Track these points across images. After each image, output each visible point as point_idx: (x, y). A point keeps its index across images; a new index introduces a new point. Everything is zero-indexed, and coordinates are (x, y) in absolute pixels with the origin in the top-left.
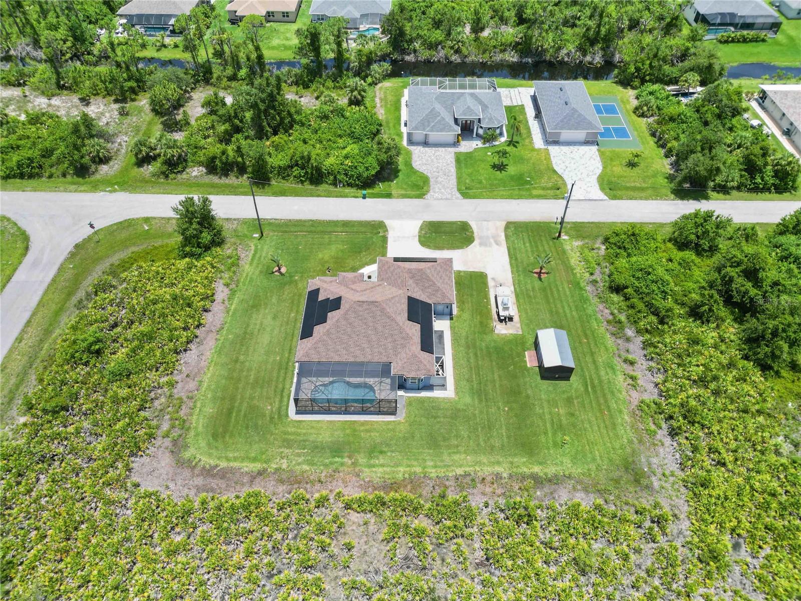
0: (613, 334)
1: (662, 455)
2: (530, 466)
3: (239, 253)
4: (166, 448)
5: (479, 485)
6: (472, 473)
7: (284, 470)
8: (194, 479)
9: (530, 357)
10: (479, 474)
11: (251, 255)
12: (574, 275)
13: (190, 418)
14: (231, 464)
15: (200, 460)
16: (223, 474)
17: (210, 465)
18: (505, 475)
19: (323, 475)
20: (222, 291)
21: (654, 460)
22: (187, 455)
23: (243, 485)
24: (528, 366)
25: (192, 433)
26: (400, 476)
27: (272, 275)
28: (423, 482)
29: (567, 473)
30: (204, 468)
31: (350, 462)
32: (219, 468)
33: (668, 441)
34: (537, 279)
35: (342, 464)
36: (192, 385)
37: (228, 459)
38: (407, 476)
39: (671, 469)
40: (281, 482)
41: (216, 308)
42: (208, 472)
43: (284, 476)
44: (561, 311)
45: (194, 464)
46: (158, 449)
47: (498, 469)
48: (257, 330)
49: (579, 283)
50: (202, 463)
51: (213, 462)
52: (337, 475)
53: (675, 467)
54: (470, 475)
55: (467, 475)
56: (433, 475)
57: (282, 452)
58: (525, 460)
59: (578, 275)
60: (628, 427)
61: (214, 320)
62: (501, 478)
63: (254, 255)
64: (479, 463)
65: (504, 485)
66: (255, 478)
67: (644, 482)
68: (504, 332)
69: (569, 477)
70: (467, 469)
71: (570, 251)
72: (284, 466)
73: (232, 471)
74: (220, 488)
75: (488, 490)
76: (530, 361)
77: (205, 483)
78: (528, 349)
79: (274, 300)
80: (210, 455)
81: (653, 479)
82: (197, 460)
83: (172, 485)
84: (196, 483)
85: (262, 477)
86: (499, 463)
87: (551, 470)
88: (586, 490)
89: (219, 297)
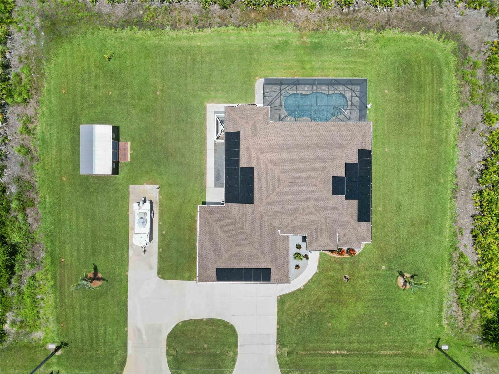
0: (32, 186)
1: (24, 47)
2: (144, 37)
3: (460, 313)
4: (472, 51)
5: (192, 19)
6: (196, 29)
7: (363, 31)
8: (439, 22)
9: (126, 155)
10: (191, 28)
11: (445, 309)
12: (54, 278)
13: (459, 82)
14: (410, 36)
15: (439, 39)
16: (415, 27)
17: (429, 34)
18: (168, 28)
19: (327, 27)
20: (466, 247)
21: (33, 42)
22: (452, 45)
23: (396, 17)
24: (129, 143)
25: (452, 66)
26: (260, 25)
27: (413, 273)
28: (240, 21)
29: (113, 30)
30: (434, 32)
31: (305, 39)
32: (420, 32)
33: (14, 61)
34: (99, 269)
35: (311, 37)
36: (467, 119)
37: (414, 40)
38: (254, 27)
39: (20, 34)
40: (362, 20)
41: (467, 223)
42: (428, 29)
43: (361, 25)
44: (81, 219)
45: (444, 36)
46: (480, 50)
47: (173, 34)
48: (416, 188)
49: (52, 262)
50: (437, 36)
51: (426, 38)
52: (315, 27)
53: (16, 36)
54: (199, 28)
55: (201, 28)
56: (231, 27)
57: (366, 47)
58: (149, 42)
59: (49, 277)
60: (47, 75)
61: (465, 203)
62: (172, 25)
63: (441, 309)
64: (189, 39)
65: (170, 19)
66: (387, 23)
67: (48, 23)
68: (149, 187)
69: (111, 26)
70: (200, 33)
71: (51, 319)
72: (362, 34)
73: (409, 30)
74: (415, 14)
75: (184, 15)
76: (126, 149)
77: (429, 19)
78: (126, 165)
79: (404, 231)
80: (431, 44)
81: (38, 25)
82: (442, 39)
83: (458, 16)
84: (437, 18)
85: (381, 24)
86: (172, 39)
87: (126, 33)
88: (100, 14)
89: (467, 240)
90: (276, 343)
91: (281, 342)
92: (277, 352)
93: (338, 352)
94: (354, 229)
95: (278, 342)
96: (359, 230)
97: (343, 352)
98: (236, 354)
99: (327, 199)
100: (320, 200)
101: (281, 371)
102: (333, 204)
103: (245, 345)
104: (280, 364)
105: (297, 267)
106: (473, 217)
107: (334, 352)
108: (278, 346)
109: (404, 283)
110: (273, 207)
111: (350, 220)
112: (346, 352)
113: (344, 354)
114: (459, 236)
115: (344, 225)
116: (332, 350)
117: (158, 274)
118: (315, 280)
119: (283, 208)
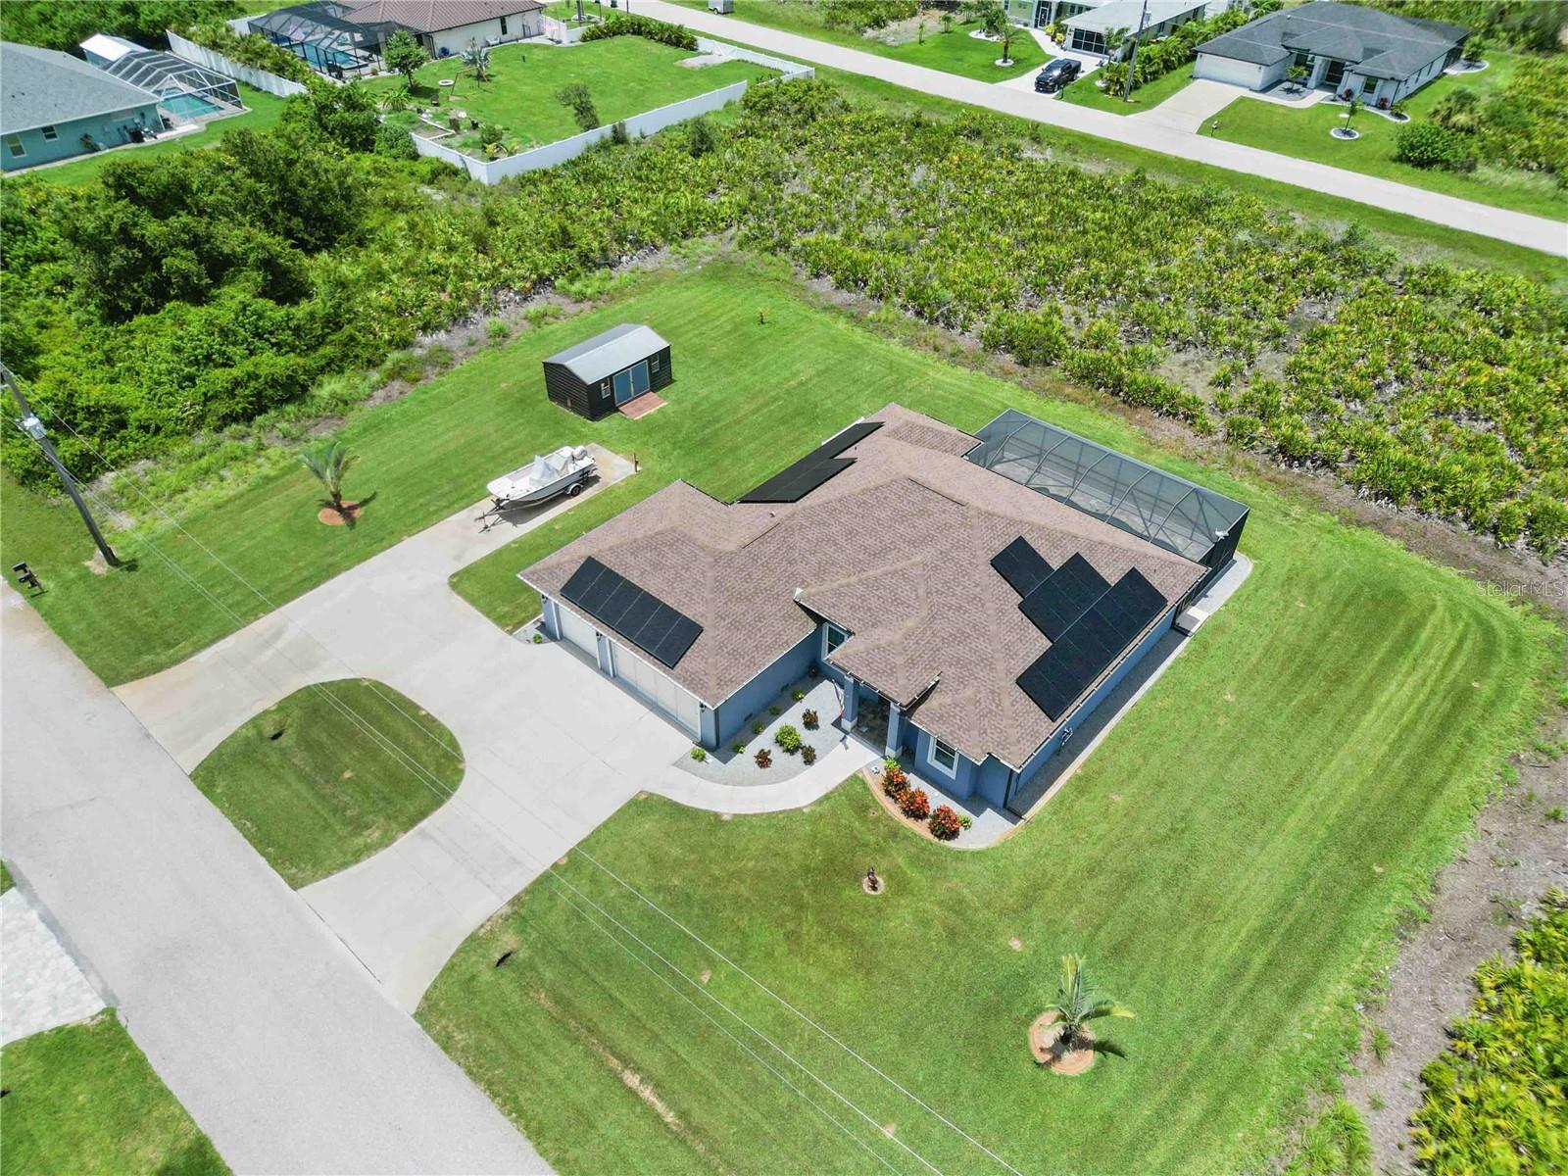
9: (641, 410)
20: (1377, 1105)
34: (373, 506)
68: (620, 462)
71: (182, 514)
89: (1392, 1088)
90: (510, 897)
91: (522, 911)
92: (482, 926)
93: (647, 1093)
94: (993, 692)
95: (516, 901)
96: (1006, 703)
97: (660, 1107)
98: (386, 841)
99: (971, 564)
100: (953, 559)
101: (434, 986)
102: (977, 586)
103: (432, 838)
104: (450, 968)
105: (763, 760)
106: (1451, 1035)
107: (632, 1080)
108: (503, 911)
109: (1056, 1041)
110: (832, 521)
111: (997, 656)
112: (670, 1117)
113: (658, 1116)
114: (1366, 1057)
115: (971, 662)
116: (637, 1070)
117: (454, 576)
118: (780, 823)
119: (851, 534)
